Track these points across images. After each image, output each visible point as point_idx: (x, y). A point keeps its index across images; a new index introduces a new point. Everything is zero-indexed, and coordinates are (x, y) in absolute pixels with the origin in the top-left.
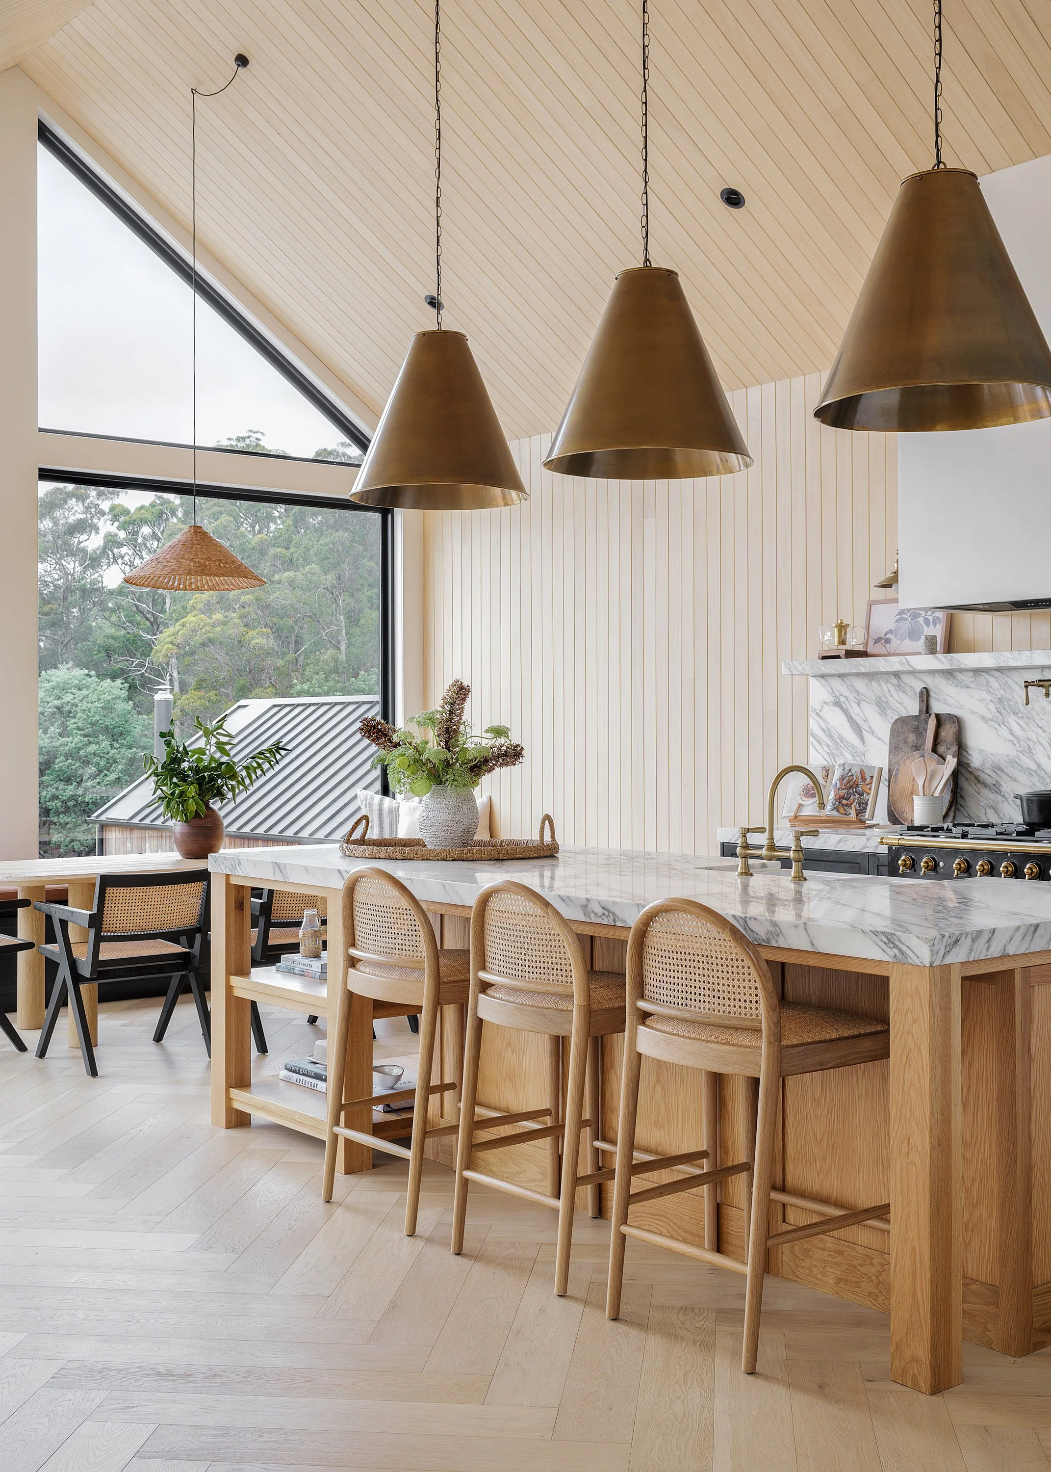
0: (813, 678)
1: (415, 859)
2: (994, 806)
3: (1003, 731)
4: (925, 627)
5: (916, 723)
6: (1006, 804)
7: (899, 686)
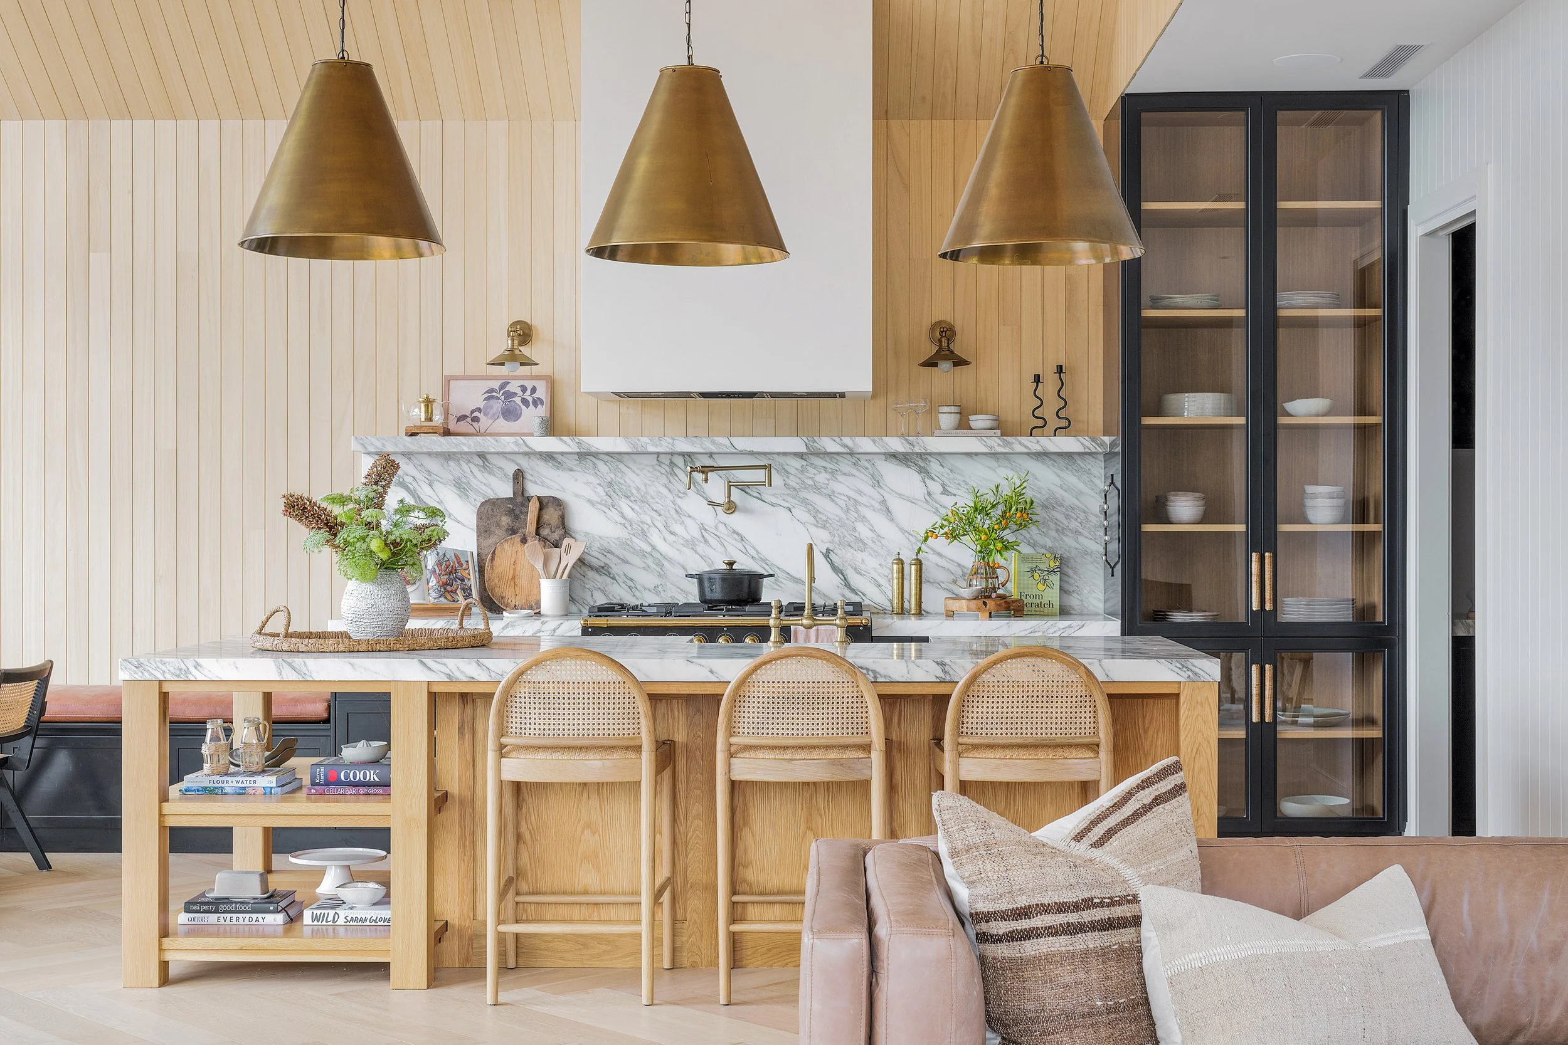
0: (366, 456)
1: (401, 649)
2: (602, 588)
3: (614, 514)
4: (523, 407)
5: (511, 506)
6: (616, 585)
7: (484, 466)
